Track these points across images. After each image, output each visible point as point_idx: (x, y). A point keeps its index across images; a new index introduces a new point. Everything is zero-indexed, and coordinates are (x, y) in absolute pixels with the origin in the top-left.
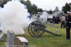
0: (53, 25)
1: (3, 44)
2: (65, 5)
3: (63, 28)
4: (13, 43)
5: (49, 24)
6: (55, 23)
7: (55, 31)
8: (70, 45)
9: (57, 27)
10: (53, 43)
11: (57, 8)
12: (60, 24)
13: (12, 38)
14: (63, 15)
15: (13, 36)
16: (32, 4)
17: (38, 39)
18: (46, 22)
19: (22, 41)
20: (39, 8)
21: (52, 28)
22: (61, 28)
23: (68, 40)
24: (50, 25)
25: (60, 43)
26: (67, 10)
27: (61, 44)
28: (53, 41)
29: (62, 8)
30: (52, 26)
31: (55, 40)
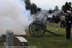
0: (53, 24)
1: (2, 44)
2: (65, 4)
3: (62, 28)
4: (12, 43)
5: (48, 24)
6: (55, 23)
7: (55, 31)
8: (70, 45)
9: (57, 27)
10: (53, 43)
11: (57, 7)
12: (60, 24)
13: (11, 38)
14: (63, 15)
15: (12, 35)
16: (31, 3)
17: (38, 39)
18: (46, 22)
19: (21, 41)
20: (38, 8)
21: (52, 27)
22: (61, 27)
23: (68, 40)
24: (50, 24)
25: (60, 42)
26: (67, 9)
27: (61, 44)
28: (53, 40)
29: (62, 7)
30: (52, 26)
31: (55, 40)
